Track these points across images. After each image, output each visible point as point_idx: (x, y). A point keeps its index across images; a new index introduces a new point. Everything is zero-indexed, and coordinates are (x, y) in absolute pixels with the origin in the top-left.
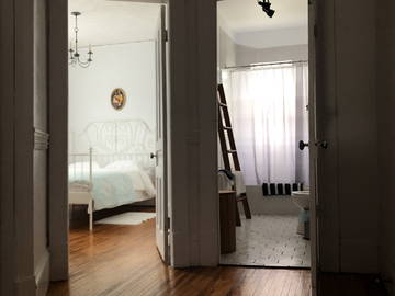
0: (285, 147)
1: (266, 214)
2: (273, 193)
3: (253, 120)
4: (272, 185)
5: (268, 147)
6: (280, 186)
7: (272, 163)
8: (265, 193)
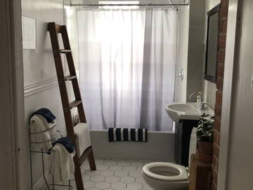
0: (131, 92)
1: (111, 159)
2: (119, 139)
3: (100, 64)
4: (118, 130)
5: (115, 91)
6: (126, 130)
7: (118, 107)
8: (111, 139)
